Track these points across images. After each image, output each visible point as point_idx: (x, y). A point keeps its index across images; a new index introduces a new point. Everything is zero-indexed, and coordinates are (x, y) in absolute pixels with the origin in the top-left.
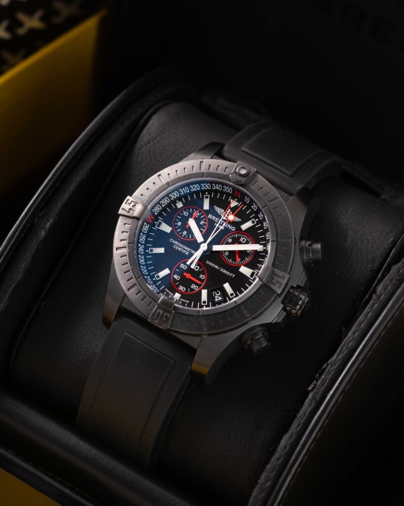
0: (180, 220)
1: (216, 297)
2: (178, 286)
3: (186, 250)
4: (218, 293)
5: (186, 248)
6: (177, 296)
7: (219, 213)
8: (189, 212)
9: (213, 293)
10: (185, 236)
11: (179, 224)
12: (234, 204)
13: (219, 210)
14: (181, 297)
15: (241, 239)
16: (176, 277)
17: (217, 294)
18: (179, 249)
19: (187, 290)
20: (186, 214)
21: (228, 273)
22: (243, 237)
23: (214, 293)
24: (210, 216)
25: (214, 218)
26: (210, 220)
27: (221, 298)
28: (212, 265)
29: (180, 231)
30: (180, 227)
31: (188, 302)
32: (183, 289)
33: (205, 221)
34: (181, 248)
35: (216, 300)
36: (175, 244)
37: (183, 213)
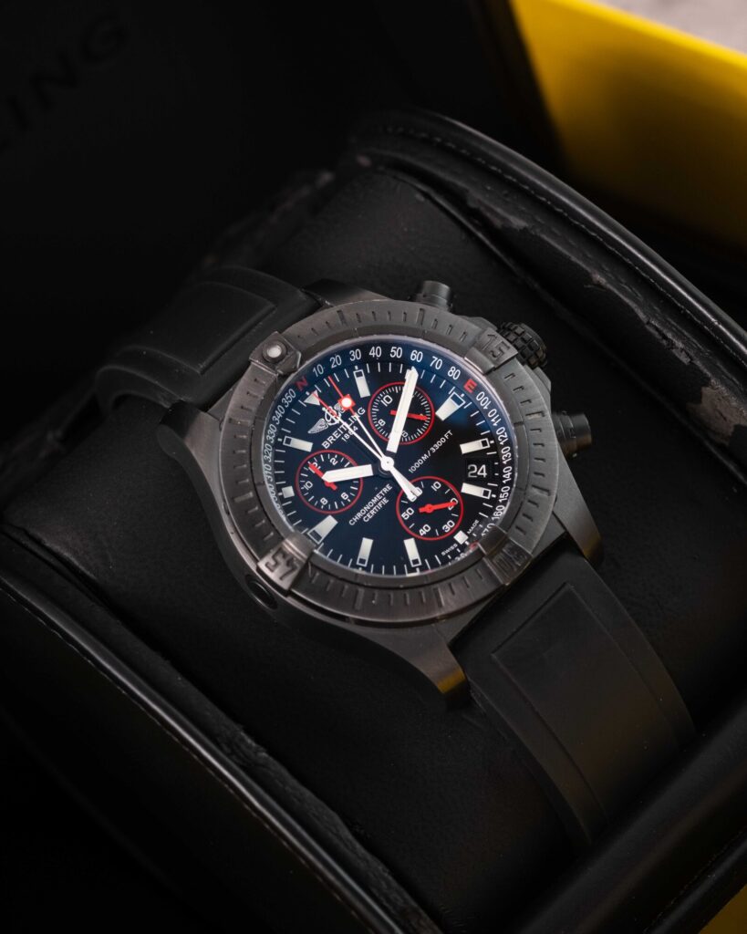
0: (318, 498)
1: (479, 473)
2: (442, 532)
3: (378, 501)
4: (473, 469)
5: (374, 500)
6: (461, 537)
7: (324, 428)
8: (306, 479)
9: (470, 476)
10: (350, 497)
11: (324, 501)
12: (314, 399)
13: (319, 427)
14: (465, 532)
15: (385, 403)
16: (423, 532)
17: (475, 472)
18: (373, 512)
19: (455, 520)
20: (308, 486)
21: (442, 441)
22: (382, 398)
23: (472, 474)
24: (326, 445)
25: (331, 439)
26: (332, 447)
27: (484, 467)
28: (419, 463)
29: (339, 504)
30: (331, 502)
31: (477, 522)
32: (451, 524)
33: (332, 455)
34: (372, 508)
35: (485, 474)
36: (362, 517)
37: (305, 491)
